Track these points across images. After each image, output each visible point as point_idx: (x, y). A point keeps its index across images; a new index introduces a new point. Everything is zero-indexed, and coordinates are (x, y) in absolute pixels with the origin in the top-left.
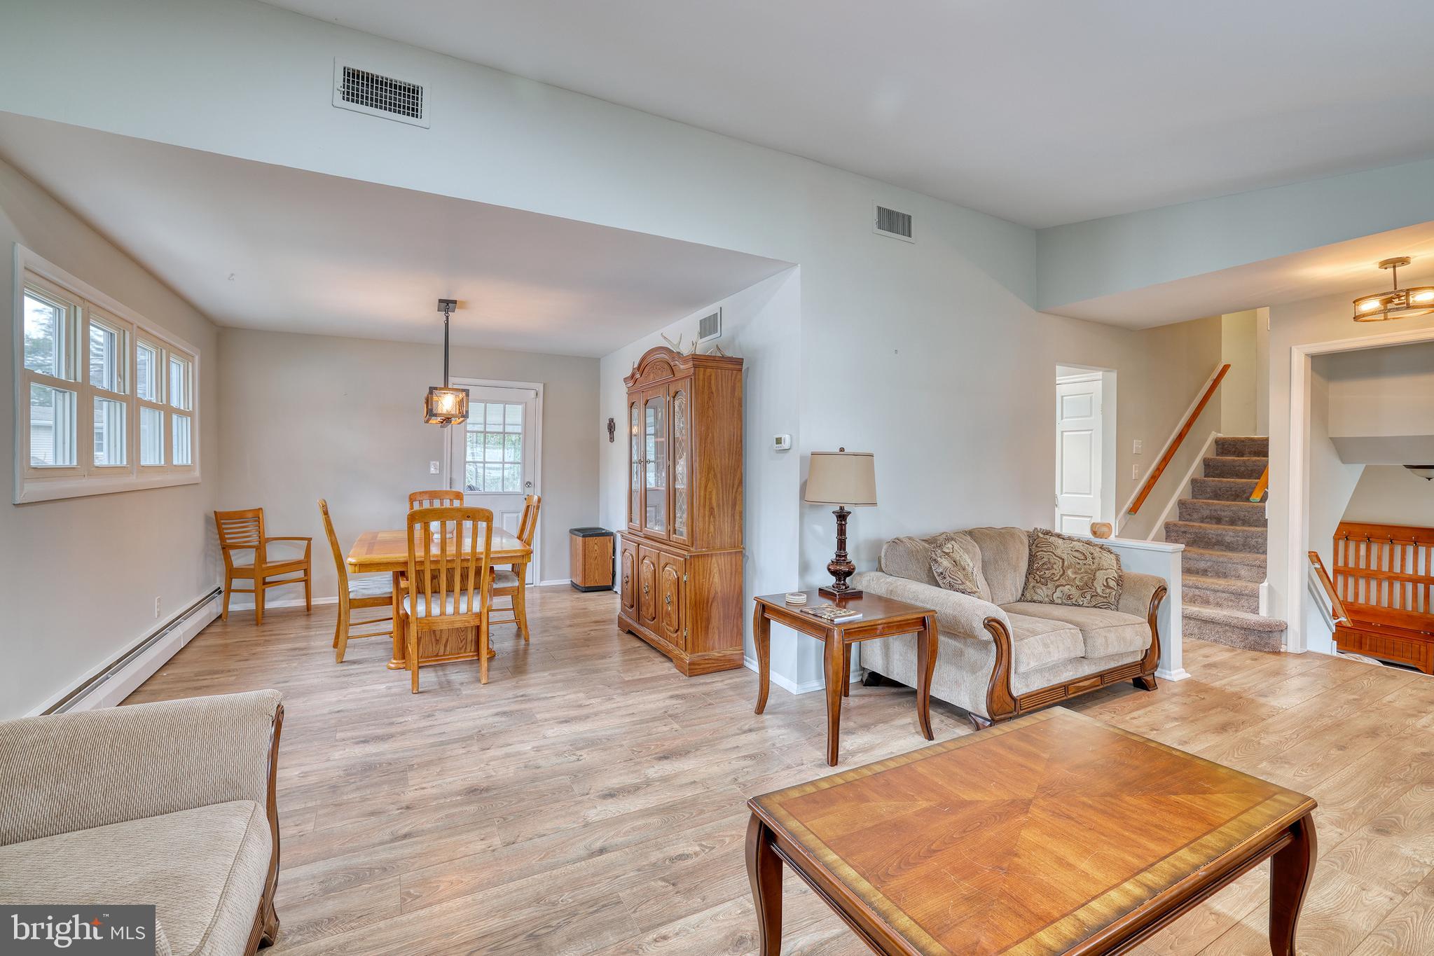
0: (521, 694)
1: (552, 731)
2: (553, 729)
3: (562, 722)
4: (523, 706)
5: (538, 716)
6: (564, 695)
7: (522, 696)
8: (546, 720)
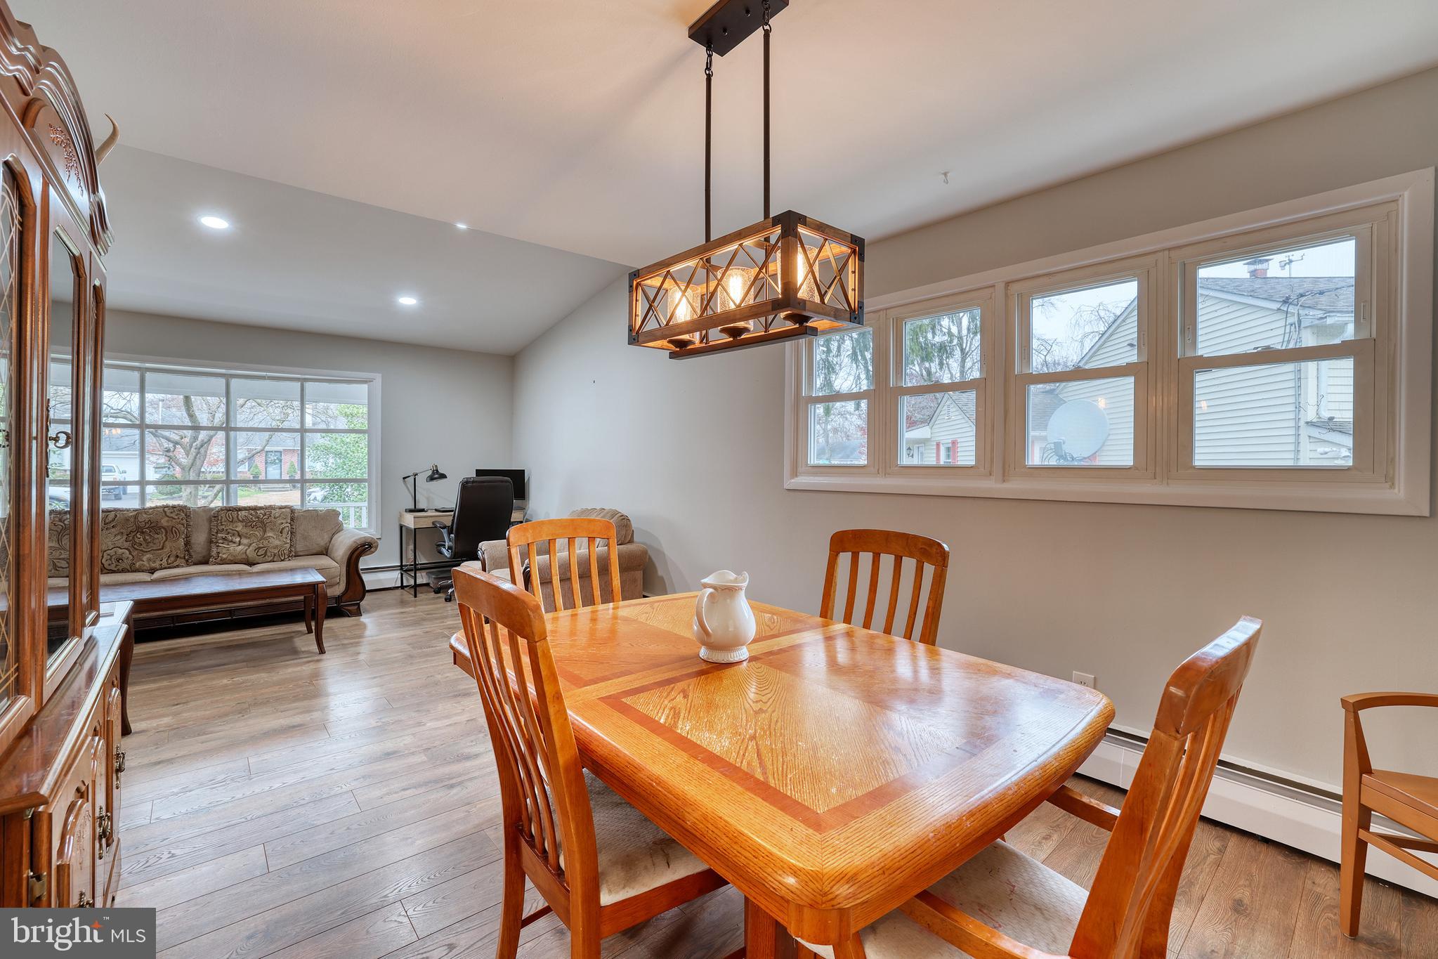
0: (454, 791)
1: (405, 742)
2: (404, 744)
3: (395, 752)
4: (447, 770)
5: (424, 758)
6: (388, 794)
7: (452, 786)
8: (413, 754)
